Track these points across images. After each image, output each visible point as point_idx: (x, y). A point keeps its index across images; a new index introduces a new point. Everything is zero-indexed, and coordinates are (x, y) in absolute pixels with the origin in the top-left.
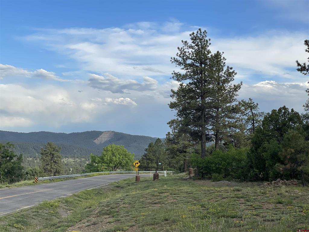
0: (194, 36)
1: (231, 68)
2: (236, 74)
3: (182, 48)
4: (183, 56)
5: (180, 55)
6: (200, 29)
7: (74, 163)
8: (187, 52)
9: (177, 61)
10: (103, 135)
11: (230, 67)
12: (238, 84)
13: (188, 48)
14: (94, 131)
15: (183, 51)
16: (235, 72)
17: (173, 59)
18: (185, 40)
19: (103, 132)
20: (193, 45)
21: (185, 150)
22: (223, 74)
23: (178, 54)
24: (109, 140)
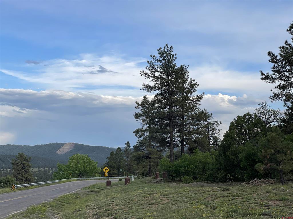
0: (161, 51)
1: (194, 81)
2: (198, 85)
3: (151, 62)
4: (152, 70)
5: (149, 68)
6: (167, 45)
7: (38, 172)
8: (156, 65)
9: (146, 74)
10: (65, 147)
11: (193, 79)
12: (200, 95)
13: (156, 62)
14: (56, 143)
15: (152, 64)
16: (197, 83)
17: (142, 72)
18: (154, 55)
19: (65, 144)
20: (161, 59)
21: (150, 156)
22: (187, 86)
23: (147, 67)
24: (70, 151)
